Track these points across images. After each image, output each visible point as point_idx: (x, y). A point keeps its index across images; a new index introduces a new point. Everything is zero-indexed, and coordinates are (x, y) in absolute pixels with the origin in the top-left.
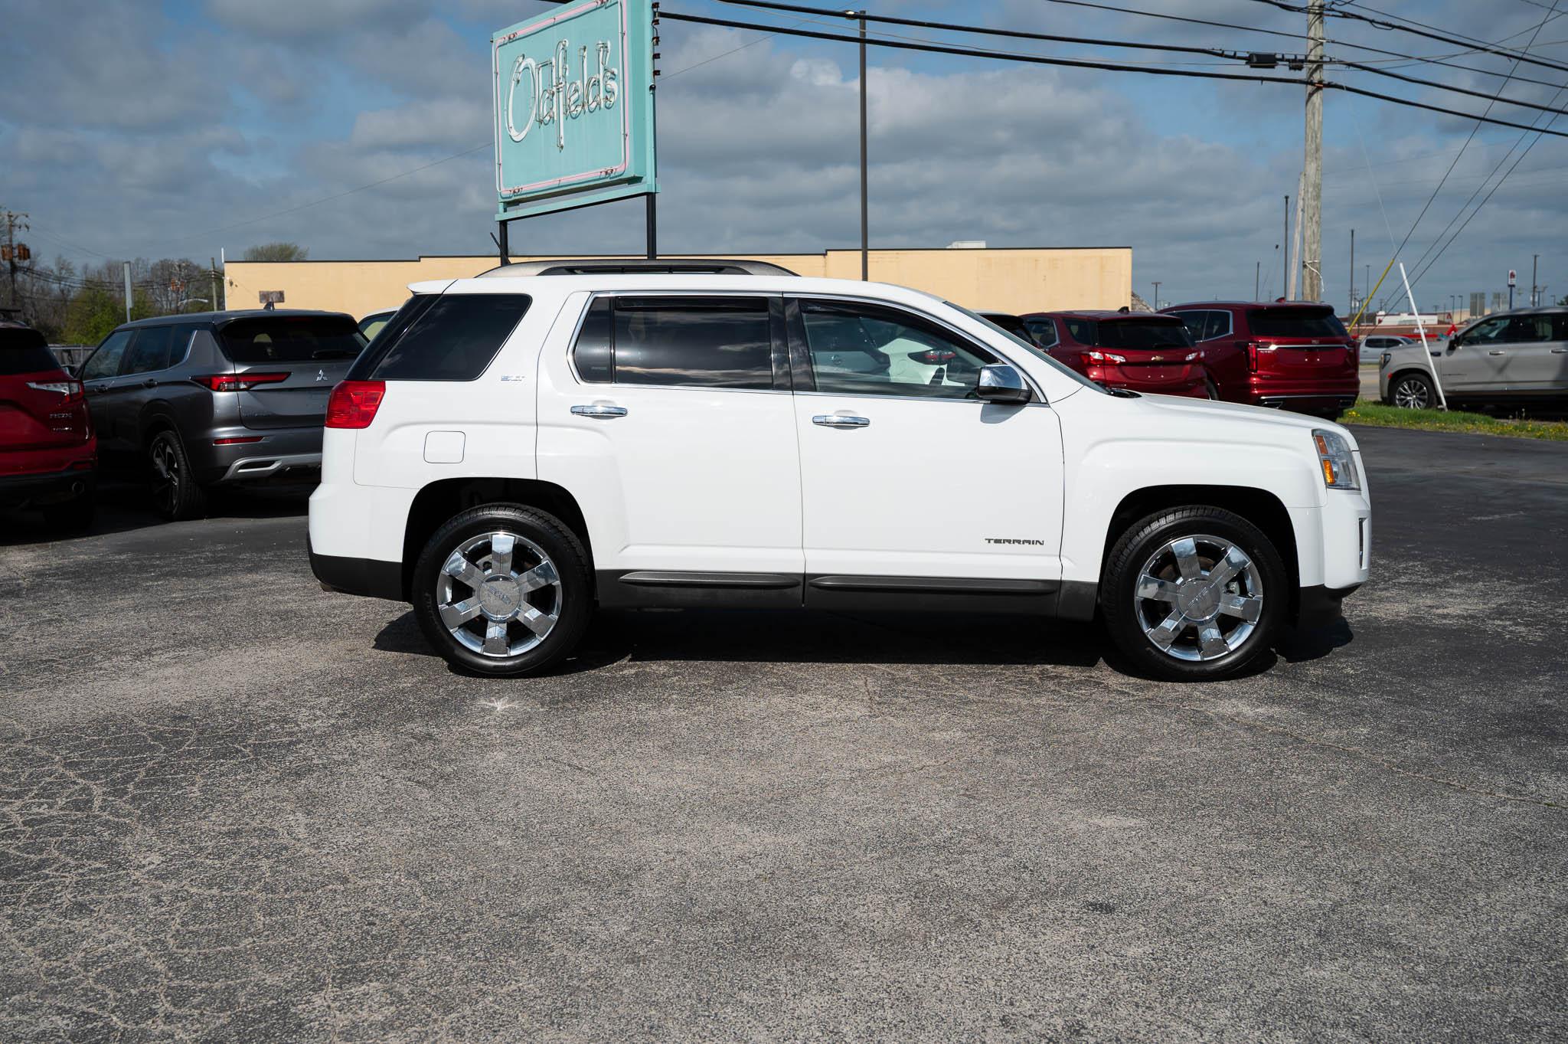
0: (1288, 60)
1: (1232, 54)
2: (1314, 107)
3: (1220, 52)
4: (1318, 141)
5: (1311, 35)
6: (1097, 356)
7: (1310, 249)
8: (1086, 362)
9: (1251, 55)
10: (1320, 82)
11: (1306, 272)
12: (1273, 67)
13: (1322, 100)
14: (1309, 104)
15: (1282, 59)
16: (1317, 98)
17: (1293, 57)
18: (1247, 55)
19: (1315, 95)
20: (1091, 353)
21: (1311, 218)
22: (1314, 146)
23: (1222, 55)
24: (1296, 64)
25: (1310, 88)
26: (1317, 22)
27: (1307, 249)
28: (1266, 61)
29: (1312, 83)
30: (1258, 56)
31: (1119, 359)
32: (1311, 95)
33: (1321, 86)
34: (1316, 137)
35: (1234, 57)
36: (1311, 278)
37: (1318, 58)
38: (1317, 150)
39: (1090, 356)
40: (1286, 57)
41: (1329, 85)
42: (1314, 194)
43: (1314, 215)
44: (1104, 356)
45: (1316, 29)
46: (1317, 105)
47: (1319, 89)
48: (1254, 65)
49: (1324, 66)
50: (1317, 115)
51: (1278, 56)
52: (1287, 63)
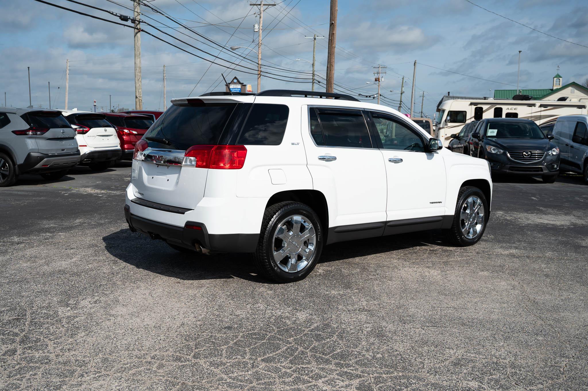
0: (131, 19)
1: (115, 14)
2: (138, 38)
4: (140, 51)
5: (136, 10)
6: (126, 131)
7: (138, 91)
8: (122, 133)
9: (121, 15)
10: (140, 29)
11: (137, 100)
12: (127, 21)
14: (136, 37)
16: (139, 34)
18: (120, 15)
19: (138, 33)
20: (124, 130)
21: (139, 80)
22: (138, 53)
23: (112, 14)
24: (133, 21)
25: (136, 31)
26: (138, 6)
27: (137, 91)
28: (124, 18)
29: (137, 29)
30: (123, 16)
31: (135, 132)
32: (137, 33)
33: (140, 30)
34: (139, 49)
35: (116, 15)
36: (139, 102)
37: (139, 20)
38: (140, 55)
39: (124, 131)
41: (142, 31)
42: (139, 70)
43: (139, 78)
44: (130, 131)
45: (137, 8)
47: (139, 31)
48: (122, 20)
49: (141, 23)
50: (139, 41)
51: (129, 17)
52: (131, 20)
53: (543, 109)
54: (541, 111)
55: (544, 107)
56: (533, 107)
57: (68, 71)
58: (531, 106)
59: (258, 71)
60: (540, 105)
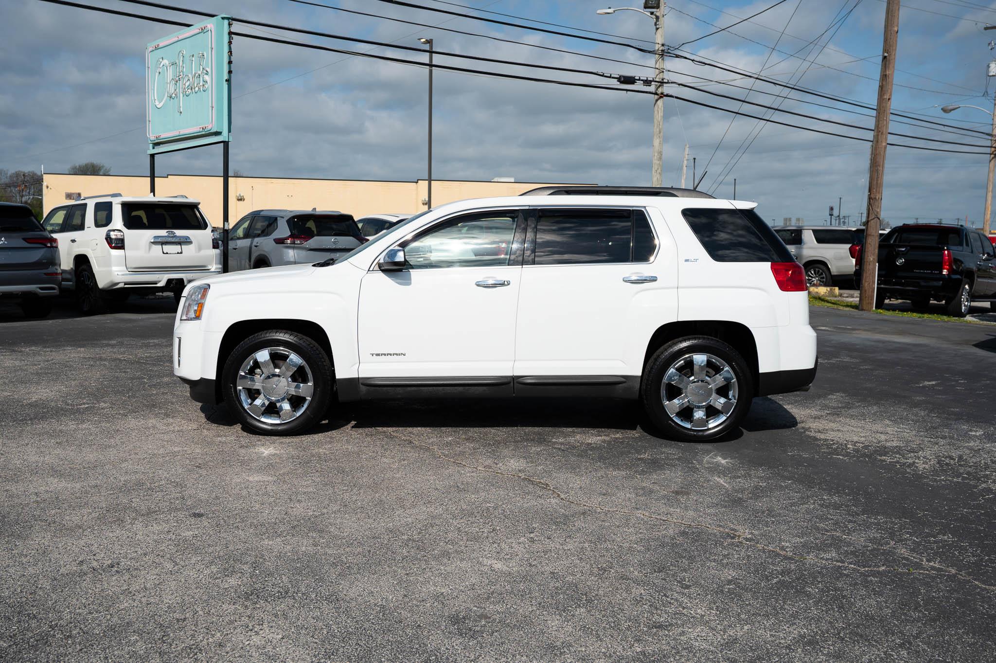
0: (642, 80)
1: (609, 75)
2: (658, 108)
3: (602, 74)
5: (657, 67)
9: (621, 76)
10: (662, 93)
12: (633, 84)
13: (663, 103)
14: (656, 106)
15: (639, 80)
16: (660, 102)
17: (646, 79)
18: (618, 76)
19: (659, 101)
22: (658, 130)
23: (603, 76)
24: (647, 82)
25: (656, 97)
26: (660, 60)
28: (630, 80)
29: (657, 94)
30: (624, 77)
32: (657, 100)
33: (662, 95)
34: (659, 125)
35: (610, 77)
37: (660, 80)
40: (641, 78)
41: (667, 96)
42: (658, 157)
43: (658, 169)
45: (659, 63)
46: (660, 107)
47: (661, 97)
48: (622, 82)
49: (665, 85)
50: (660, 112)
51: (636, 78)
52: (642, 82)
57: (685, 162)
59: (991, 147)
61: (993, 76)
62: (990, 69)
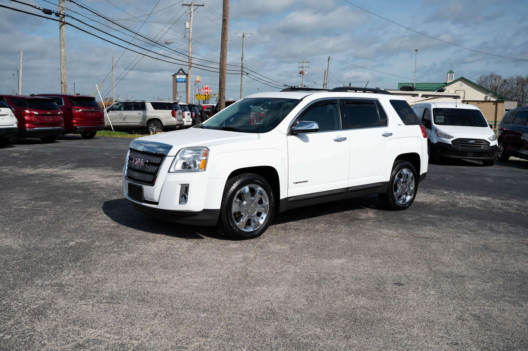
0: (55, 13)
1: (38, 8)
2: (63, 30)
3: (35, 6)
4: (65, 41)
5: (61, 5)
6: (27, 111)
7: (64, 78)
9: (44, 9)
10: (64, 22)
11: (63, 85)
12: (51, 14)
13: (65, 28)
14: (61, 29)
15: (53, 12)
16: (63, 27)
17: (56, 12)
18: (43, 9)
19: (63, 26)
20: (25, 111)
21: (64, 67)
22: (63, 43)
23: (35, 7)
24: (57, 15)
25: (61, 23)
26: (63, 2)
27: (62, 77)
28: (48, 12)
29: (62, 22)
30: (47, 10)
31: (35, 113)
32: (62, 26)
33: (64, 23)
34: (64, 40)
35: (39, 9)
36: (64, 87)
37: (63, 14)
38: (64, 45)
40: (55, 12)
41: (67, 23)
42: (64, 59)
43: (64, 66)
44: (31, 112)
45: (62, 4)
46: (64, 30)
47: (64, 24)
48: (45, 13)
49: (65, 17)
50: (64, 33)
51: (52, 11)
52: (55, 14)
53: (424, 98)
54: (423, 100)
55: (426, 97)
56: (416, 97)
57: (21, 60)
58: (415, 96)
59: (189, 62)
60: (422, 95)
61: (188, 28)
62: (186, 25)
